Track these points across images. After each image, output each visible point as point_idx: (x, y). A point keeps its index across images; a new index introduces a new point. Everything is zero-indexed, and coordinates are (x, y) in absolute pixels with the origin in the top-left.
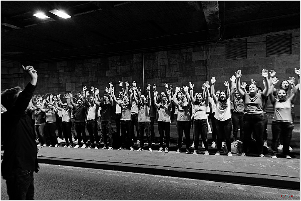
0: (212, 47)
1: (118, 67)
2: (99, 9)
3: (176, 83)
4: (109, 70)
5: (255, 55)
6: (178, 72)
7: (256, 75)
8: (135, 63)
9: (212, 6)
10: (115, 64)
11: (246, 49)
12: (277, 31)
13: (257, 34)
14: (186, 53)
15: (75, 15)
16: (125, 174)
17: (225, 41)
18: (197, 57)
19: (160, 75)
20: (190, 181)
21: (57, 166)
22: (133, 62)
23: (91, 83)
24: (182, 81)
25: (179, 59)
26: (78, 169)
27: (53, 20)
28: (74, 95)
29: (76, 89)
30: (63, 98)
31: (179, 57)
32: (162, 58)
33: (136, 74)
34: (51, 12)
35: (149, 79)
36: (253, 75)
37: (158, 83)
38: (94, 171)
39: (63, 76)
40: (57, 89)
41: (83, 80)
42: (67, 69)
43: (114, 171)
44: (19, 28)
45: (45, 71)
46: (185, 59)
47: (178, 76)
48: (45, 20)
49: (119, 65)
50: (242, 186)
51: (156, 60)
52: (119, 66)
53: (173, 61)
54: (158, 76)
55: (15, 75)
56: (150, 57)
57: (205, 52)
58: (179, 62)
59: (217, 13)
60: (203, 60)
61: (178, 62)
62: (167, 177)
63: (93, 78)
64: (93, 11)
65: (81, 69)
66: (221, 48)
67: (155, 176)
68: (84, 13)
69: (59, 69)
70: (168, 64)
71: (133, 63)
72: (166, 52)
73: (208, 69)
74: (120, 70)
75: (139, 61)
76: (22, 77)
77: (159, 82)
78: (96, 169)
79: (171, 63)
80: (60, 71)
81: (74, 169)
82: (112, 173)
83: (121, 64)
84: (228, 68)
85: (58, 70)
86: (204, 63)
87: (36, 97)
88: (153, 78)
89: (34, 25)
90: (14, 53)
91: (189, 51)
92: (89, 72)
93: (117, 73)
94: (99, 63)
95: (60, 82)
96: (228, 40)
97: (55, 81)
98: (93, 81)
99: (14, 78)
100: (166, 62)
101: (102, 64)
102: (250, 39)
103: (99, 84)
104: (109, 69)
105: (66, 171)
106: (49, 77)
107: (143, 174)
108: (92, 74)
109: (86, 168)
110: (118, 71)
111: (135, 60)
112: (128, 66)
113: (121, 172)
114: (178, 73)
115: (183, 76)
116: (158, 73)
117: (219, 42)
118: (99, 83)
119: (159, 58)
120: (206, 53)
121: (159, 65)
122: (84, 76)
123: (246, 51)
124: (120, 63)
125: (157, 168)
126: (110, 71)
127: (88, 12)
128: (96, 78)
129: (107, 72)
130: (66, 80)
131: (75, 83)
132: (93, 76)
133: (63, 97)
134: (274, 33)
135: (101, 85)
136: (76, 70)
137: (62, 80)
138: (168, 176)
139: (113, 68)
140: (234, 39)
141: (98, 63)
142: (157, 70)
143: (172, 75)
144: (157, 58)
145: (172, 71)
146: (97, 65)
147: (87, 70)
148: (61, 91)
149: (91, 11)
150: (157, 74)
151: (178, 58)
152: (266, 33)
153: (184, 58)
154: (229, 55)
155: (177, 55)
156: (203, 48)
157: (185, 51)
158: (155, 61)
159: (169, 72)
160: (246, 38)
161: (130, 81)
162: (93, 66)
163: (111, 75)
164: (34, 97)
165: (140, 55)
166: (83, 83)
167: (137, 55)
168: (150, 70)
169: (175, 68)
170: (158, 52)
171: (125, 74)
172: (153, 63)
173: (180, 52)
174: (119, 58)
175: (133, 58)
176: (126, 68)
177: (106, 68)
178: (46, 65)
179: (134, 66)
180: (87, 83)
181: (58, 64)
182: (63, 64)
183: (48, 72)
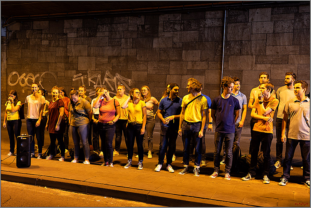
1: (176, 33)
3: (284, 66)
4: (158, 37)
8: (209, 27)
10: (172, 27)
19: (255, 50)
22: (204, 25)
23: (124, 57)
24: (296, 62)
25: (294, 24)
28: (93, 77)
29: (96, 67)
30: (72, 81)
31: (295, 20)
32: (261, 20)
33: (208, 46)
35: (233, 56)
37: (250, 63)
39: (75, 44)
40: (62, 65)
41: (110, 53)
42: (83, 32)
45: (43, 35)
46: (305, 23)
47: (291, 53)
49: (179, 29)
51: (249, 24)
52: (177, 31)
53: (282, 26)
54: (251, 52)
56: (239, 18)
58: (294, 29)
61: (292, 28)
63: (129, 49)
65: (107, 34)
69: (68, 32)
70: (271, 31)
72: (270, 9)
74: (179, 38)
75: (217, 23)
77: (252, 62)
79: (278, 30)
80: (68, 36)
83: (182, 28)
85: (66, 34)
87: (25, 77)
88: (241, 55)
92: (121, 38)
94: (141, 25)
95: (68, 55)
97: (60, 52)
98: (129, 54)
100: (269, 27)
101: (146, 27)
103: (138, 61)
104: (160, 35)
106: (49, 45)
108: (126, 42)
110: (175, 39)
111: (209, 22)
112: (195, 31)
114: (291, 48)
115: (300, 54)
116: (251, 47)
118: (138, 58)
119: (255, 20)
121: (254, 31)
122: (112, 46)
124: (181, 26)
126: (160, 39)
128: (134, 51)
129: (155, 41)
130: (80, 51)
131: (96, 56)
132: (128, 47)
133: (72, 79)
135: (142, 63)
136: (98, 35)
137: (73, 50)
139: (167, 35)
141: (139, 25)
142: (250, 41)
143: (279, 51)
144: (252, 19)
145: (278, 44)
146: (138, 28)
147: (118, 36)
148: (69, 69)
150: (249, 48)
151: (293, 21)
153: (303, 23)
155: (292, 16)
158: (246, 25)
159: (273, 46)
161: (198, 58)
162: (130, 29)
163: (163, 46)
164: (22, 77)
165: (219, 14)
166: (110, 58)
167: (213, 13)
168: (236, 41)
169: (285, 40)
170: (254, 10)
171: (188, 46)
172: (244, 29)
173: (298, 12)
174: (178, 18)
175: (205, 19)
176: (191, 35)
177: (154, 33)
178: (45, 24)
179: (206, 32)
180: (117, 57)
181: (67, 24)
182: (76, 24)
183: (49, 36)
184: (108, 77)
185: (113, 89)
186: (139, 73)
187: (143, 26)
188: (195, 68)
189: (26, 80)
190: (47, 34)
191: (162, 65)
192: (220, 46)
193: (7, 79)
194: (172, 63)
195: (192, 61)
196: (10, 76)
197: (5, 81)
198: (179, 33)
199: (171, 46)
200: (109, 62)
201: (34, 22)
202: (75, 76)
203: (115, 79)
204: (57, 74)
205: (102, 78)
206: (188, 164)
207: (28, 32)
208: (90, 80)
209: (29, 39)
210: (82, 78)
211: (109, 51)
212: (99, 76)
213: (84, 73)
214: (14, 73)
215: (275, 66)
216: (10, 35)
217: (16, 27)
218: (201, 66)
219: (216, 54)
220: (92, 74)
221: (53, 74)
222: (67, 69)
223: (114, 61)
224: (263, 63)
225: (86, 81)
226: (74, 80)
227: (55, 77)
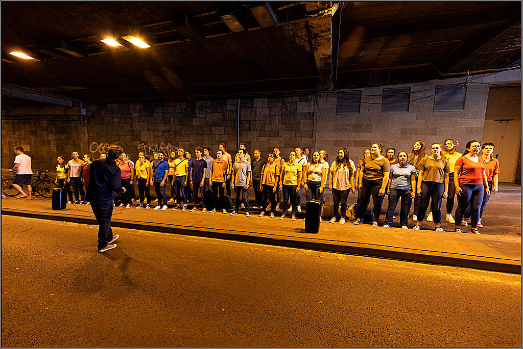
0: (321, 98)
1: (207, 114)
2: (187, 40)
4: (196, 117)
5: (369, 110)
6: (280, 125)
7: (368, 134)
8: (229, 111)
9: (324, 48)
10: (205, 110)
11: (360, 102)
12: (396, 84)
13: (373, 86)
14: (291, 102)
15: (155, 45)
16: (213, 241)
17: (337, 91)
18: (303, 107)
19: (259, 127)
20: (288, 249)
21: (130, 230)
23: (173, 132)
24: (283, 135)
25: (281, 110)
26: (157, 234)
27: (127, 49)
28: (152, 146)
29: (154, 139)
31: (282, 107)
32: (261, 107)
33: (229, 124)
34: (124, 38)
35: (245, 132)
36: (365, 134)
37: (256, 137)
38: (176, 236)
39: (138, 122)
40: (130, 137)
41: (163, 128)
42: (144, 113)
43: (200, 237)
44: (81, 56)
45: (115, 114)
47: (280, 130)
48: (117, 49)
49: (209, 112)
50: (343, 256)
51: (254, 109)
53: (275, 111)
54: (256, 128)
55: (75, 117)
56: (248, 105)
57: (312, 102)
58: (281, 113)
59: (329, 57)
60: (310, 113)
62: (261, 245)
63: (176, 126)
64: (179, 41)
65: (161, 114)
66: (331, 99)
67: (248, 243)
68: (167, 43)
69: (132, 112)
70: (268, 115)
71: (226, 110)
72: (267, 99)
73: (315, 123)
74: (209, 118)
75: (234, 108)
76: (84, 120)
77: (257, 135)
78: (178, 235)
79: (272, 113)
81: (152, 234)
82: (198, 239)
83: (212, 111)
84: (338, 123)
85: (132, 114)
86: (311, 116)
87: (103, 146)
88: (250, 131)
89: (102, 53)
90: (74, 88)
91: (293, 101)
92: (171, 118)
93: (207, 122)
95: (134, 129)
96: (340, 90)
97: (128, 127)
98: (176, 129)
99: (74, 120)
100: (266, 112)
101: (188, 110)
102: (365, 91)
104: (197, 115)
105: (141, 236)
106: (120, 122)
107: (234, 241)
108: (174, 120)
109: (166, 234)
110: (207, 119)
111: (229, 107)
112: (221, 114)
113: (208, 238)
115: (285, 130)
117: (331, 93)
118: (183, 133)
119: (258, 107)
120: (314, 104)
121: (258, 114)
122: (165, 123)
123: (360, 104)
124: (211, 109)
125: (251, 235)
127: (172, 42)
128: (180, 127)
129: (194, 120)
130: (142, 127)
131: (153, 131)
132: (176, 124)
134: (392, 86)
135: (185, 135)
136: (154, 115)
137: (137, 126)
138: (263, 244)
139: (203, 116)
140: (347, 90)
141: (183, 108)
142: (255, 121)
143: (273, 128)
144: (256, 106)
145: (272, 123)
146: (182, 111)
147: (168, 116)
148: (135, 140)
149: (177, 42)
150: (255, 126)
152: (383, 85)
153: (287, 109)
154: (340, 108)
155: (280, 104)
156: (311, 98)
157: (289, 100)
159: (269, 124)
160: (361, 89)
161: (222, 133)
162: (177, 111)
163: (199, 124)
164: (100, 146)
165: (235, 102)
166: (163, 132)
167: (231, 101)
168: (246, 121)
169: (277, 120)
170: (257, 100)
171: (216, 124)
172: (251, 112)
173: (284, 101)
174: (209, 104)
175: (226, 105)
176: (218, 116)
177: (193, 115)
178: (116, 106)
179: (227, 114)
180: (168, 131)
181: (131, 107)
182: (138, 107)
183: (119, 115)
184: (163, 146)
185: (166, 155)
186: (184, 143)
187: (185, 109)
188: (221, 139)
189: (103, 148)
190: (117, 114)
191: (200, 137)
192: (236, 124)
193: (89, 147)
194: (206, 136)
195: (219, 135)
196: (91, 146)
197: (88, 149)
198: (210, 114)
199: (204, 124)
200: (163, 135)
201: (107, 105)
202: (139, 145)
203: (168, 147)
204: (126, 144)
205: (159, 147)
206: (180, 204)
207: (104, 112)
208: (150, 148)
209: (104, 117)
210: (144, 146)
211: (163, 127)
212: (156, 145)
213: (146, 143)
214: (94, 143)
215: (271, 138)
216: (89, 113)
217: (94, 108)
218: (225, 138)
219: (234, 130)
220: (151, 144)
221: (123, 143)
222: (133, 140)
223: (166, 134)
224: (263, 136)
225: (147, 148)
226: (138, 148)
227: (125, 146)
